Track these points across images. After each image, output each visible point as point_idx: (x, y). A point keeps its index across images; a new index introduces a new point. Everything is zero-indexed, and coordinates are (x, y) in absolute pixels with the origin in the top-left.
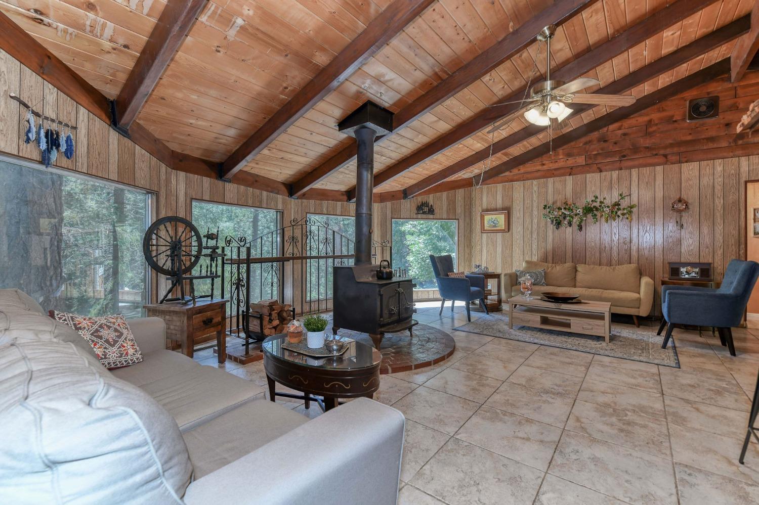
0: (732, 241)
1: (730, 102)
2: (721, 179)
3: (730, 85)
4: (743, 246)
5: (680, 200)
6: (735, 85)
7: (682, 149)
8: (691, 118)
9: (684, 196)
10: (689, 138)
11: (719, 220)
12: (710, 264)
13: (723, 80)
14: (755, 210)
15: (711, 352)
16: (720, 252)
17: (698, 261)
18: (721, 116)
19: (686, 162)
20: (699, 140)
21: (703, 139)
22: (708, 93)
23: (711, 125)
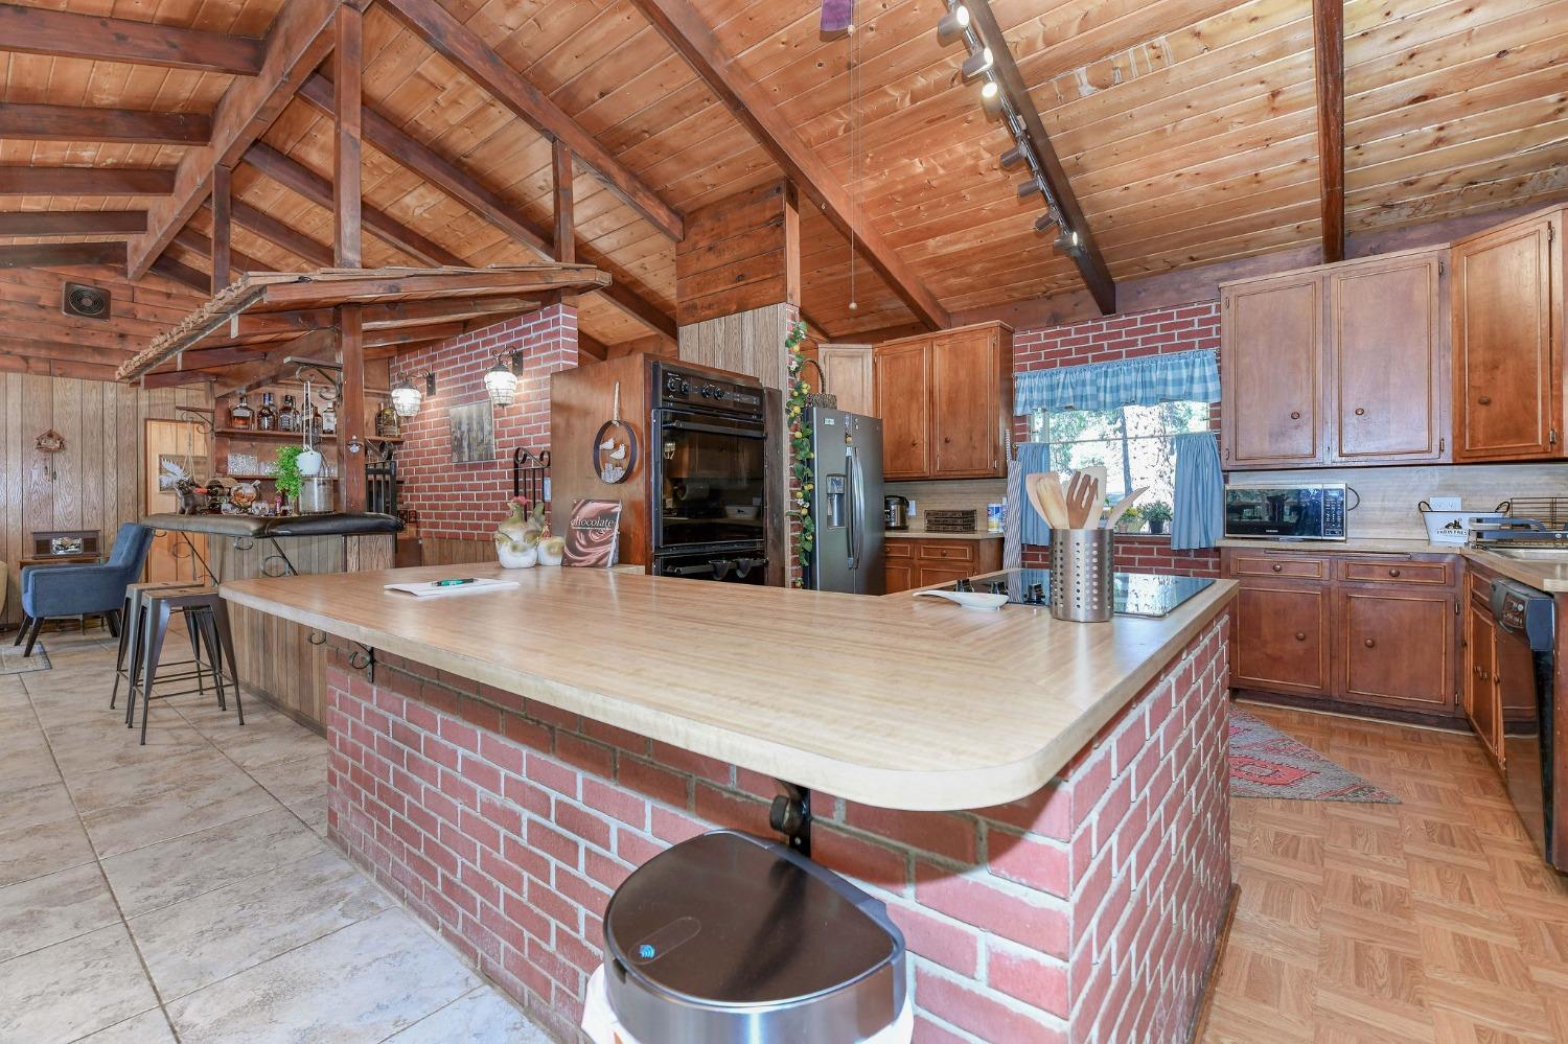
0: (129, 498)
1: (126, 305)
2: (113, 411)
3: (126, 282)
4: (142, 506)
5: (50, 435)
6: (133, 284)
7: (54, 354)
8: (69, 310)
9: (57, 429)
10: (66, 340)
11: (110, 469)
12: (97, 532)
13: (115, 269)
14: (160, 456)
15: (96, 646)
16: (112, 514)
17: (80, 529)
18: (113, 321)
19: (61, 376)
20: (82, 347)
21: (88, 347)
22: (95, 281)
23: (98, 332)
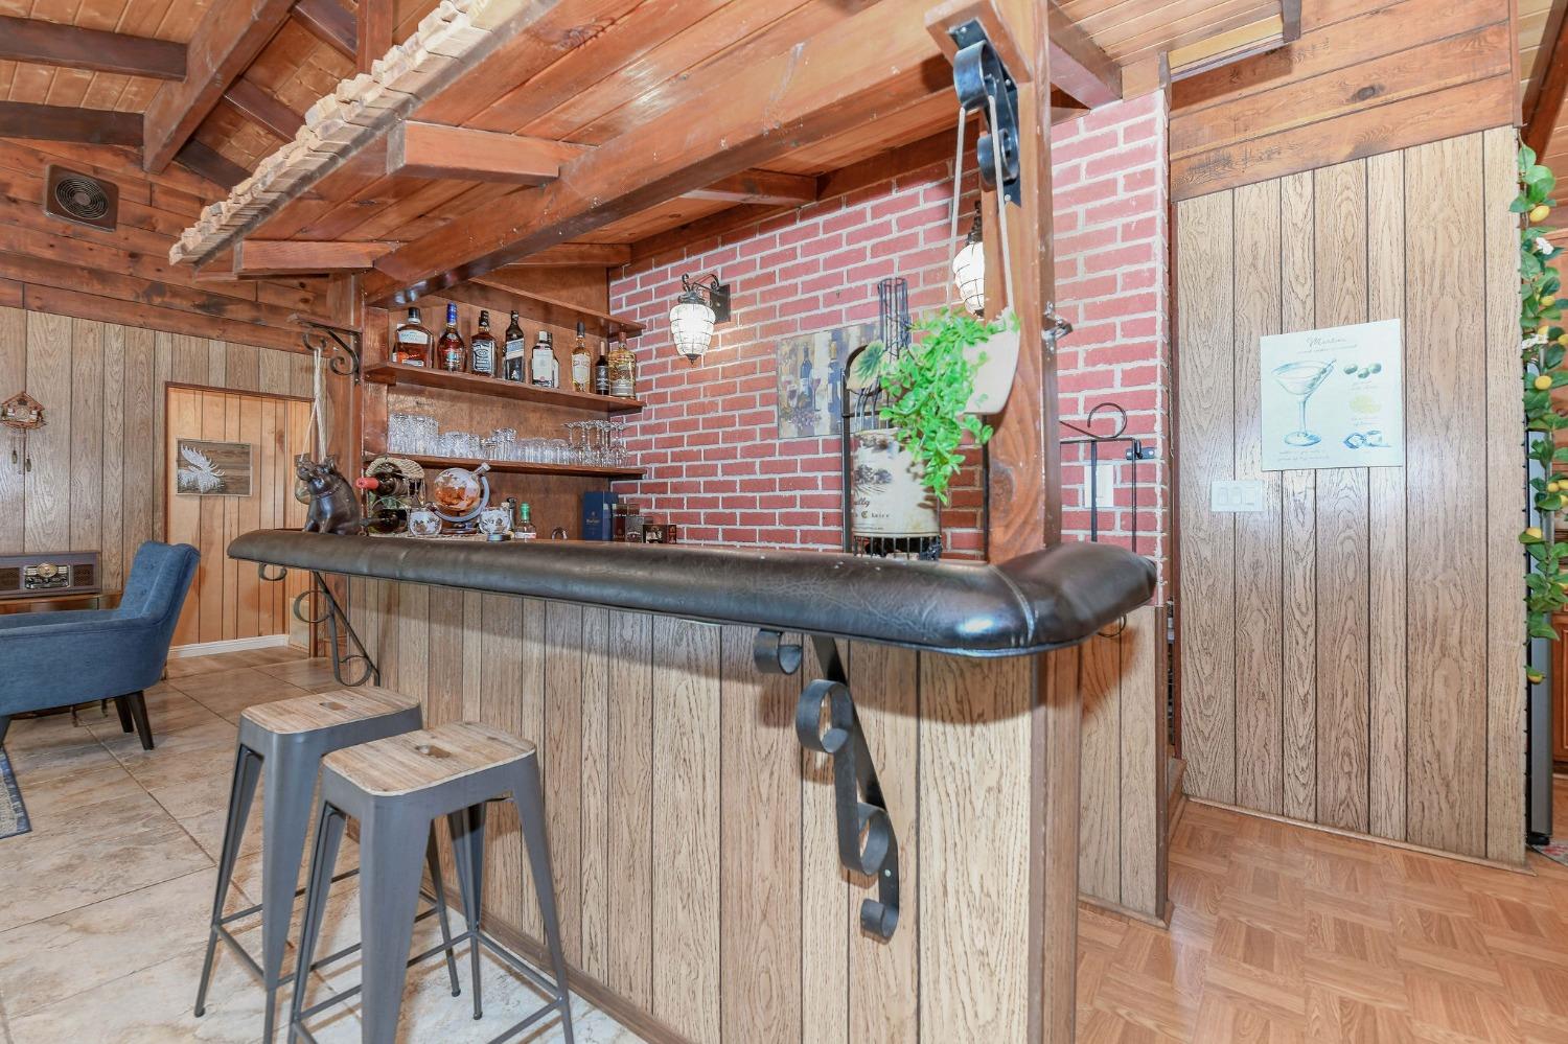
0: (140, 503)
1: (141, 210)
2: (118, 369)
3: (141, 175)
4: (160, 514)
5: (22, 401)
6: (150, 178)
7: (32, 276)
8: (53, 208)
9: (34, 393)
10: (48, 254)
11: (112, 456)
12: (94, 554)
13: (126, 154)
14: (179, 442)
15: (101, 756)
16: (116, 525)
17: (65, 548)
18: (121, 231)
19: (41, 309)
20: (73, 268)
21: (83, 268)
22: (96, 170)
23: (99, 246)
